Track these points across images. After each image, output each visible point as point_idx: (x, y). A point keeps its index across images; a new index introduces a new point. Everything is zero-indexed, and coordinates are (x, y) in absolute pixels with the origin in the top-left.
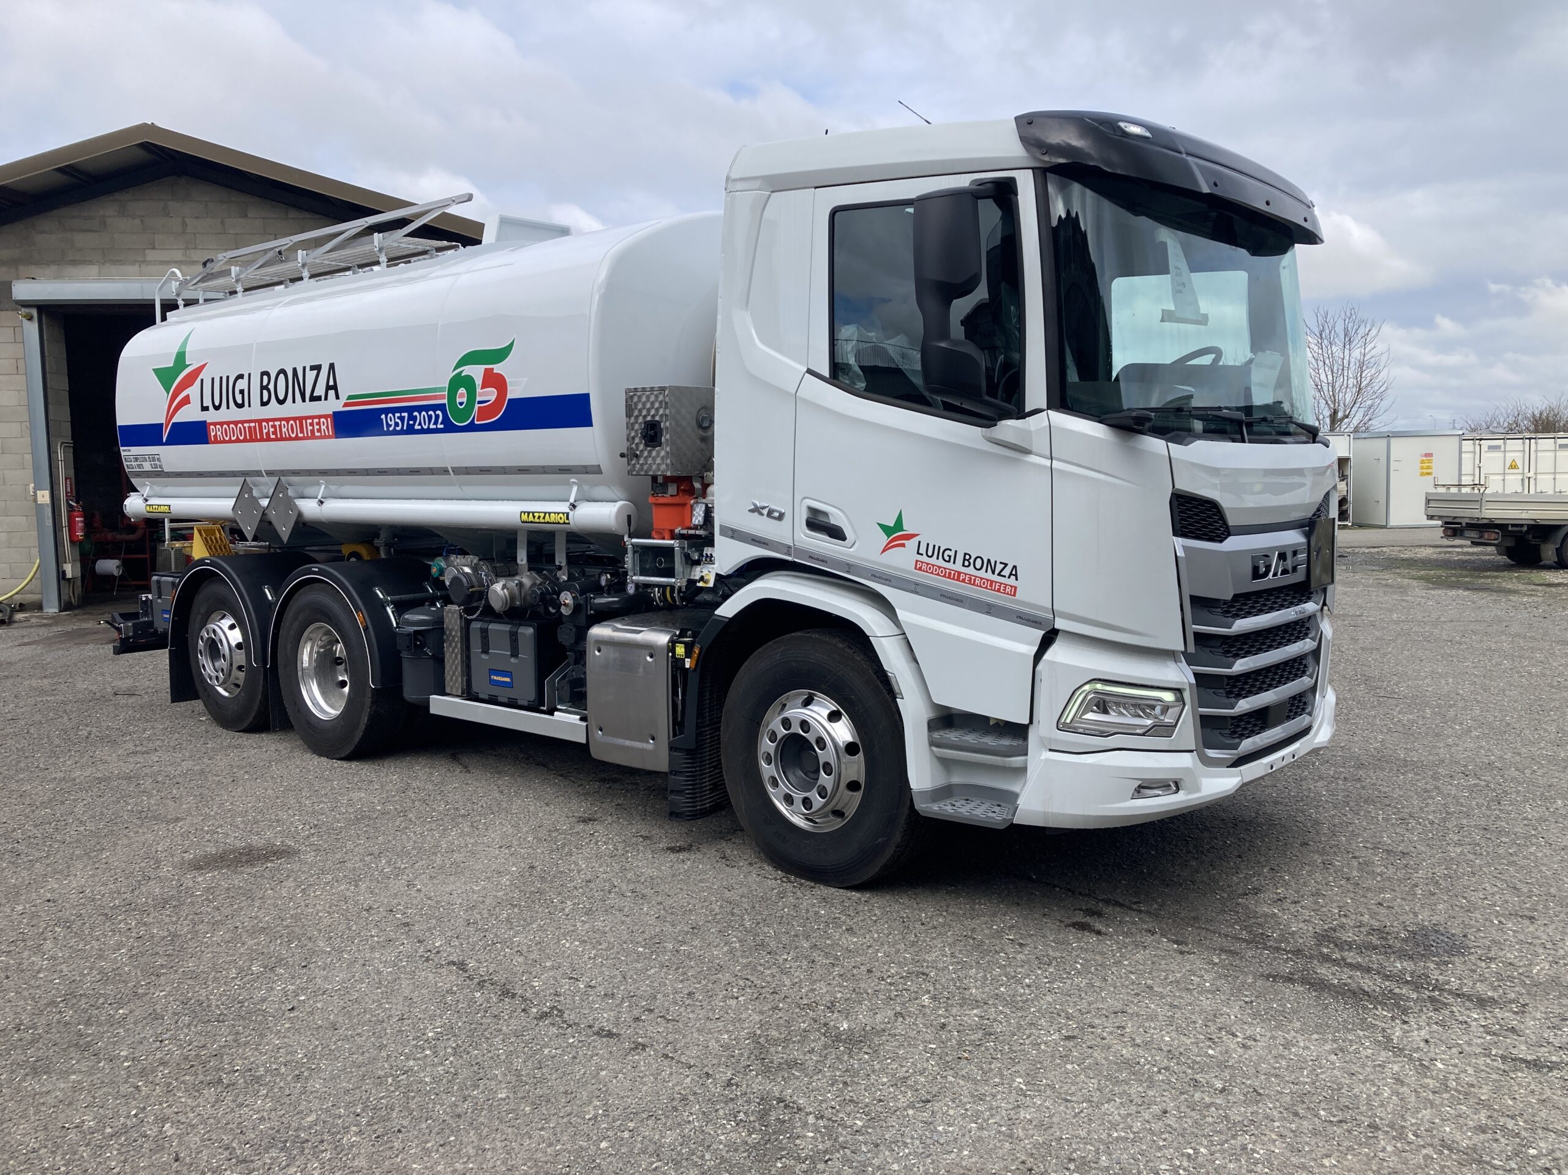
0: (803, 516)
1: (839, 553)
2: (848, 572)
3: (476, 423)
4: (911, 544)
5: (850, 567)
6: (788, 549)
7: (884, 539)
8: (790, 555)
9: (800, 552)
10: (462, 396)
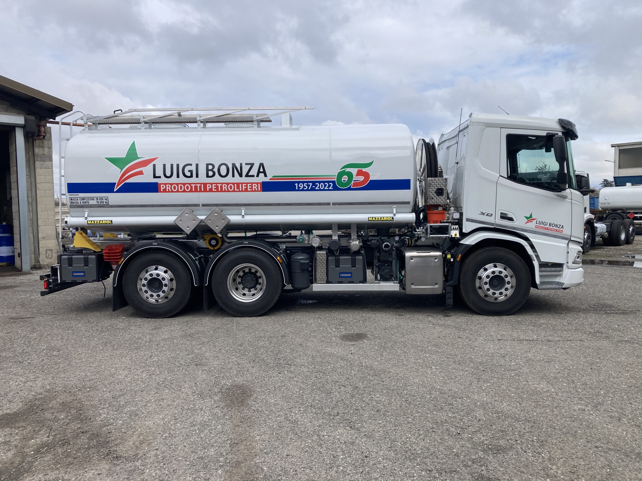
0: (498, 216)
1: (511, 225)
2: (514, 230)
3: (351, 187)
4: (535, 221)
5: (514, 228)
6: (493, 224)
7: (526, 220)
8: (494, 226)
9: (497, 225)
10: (346, 178)
